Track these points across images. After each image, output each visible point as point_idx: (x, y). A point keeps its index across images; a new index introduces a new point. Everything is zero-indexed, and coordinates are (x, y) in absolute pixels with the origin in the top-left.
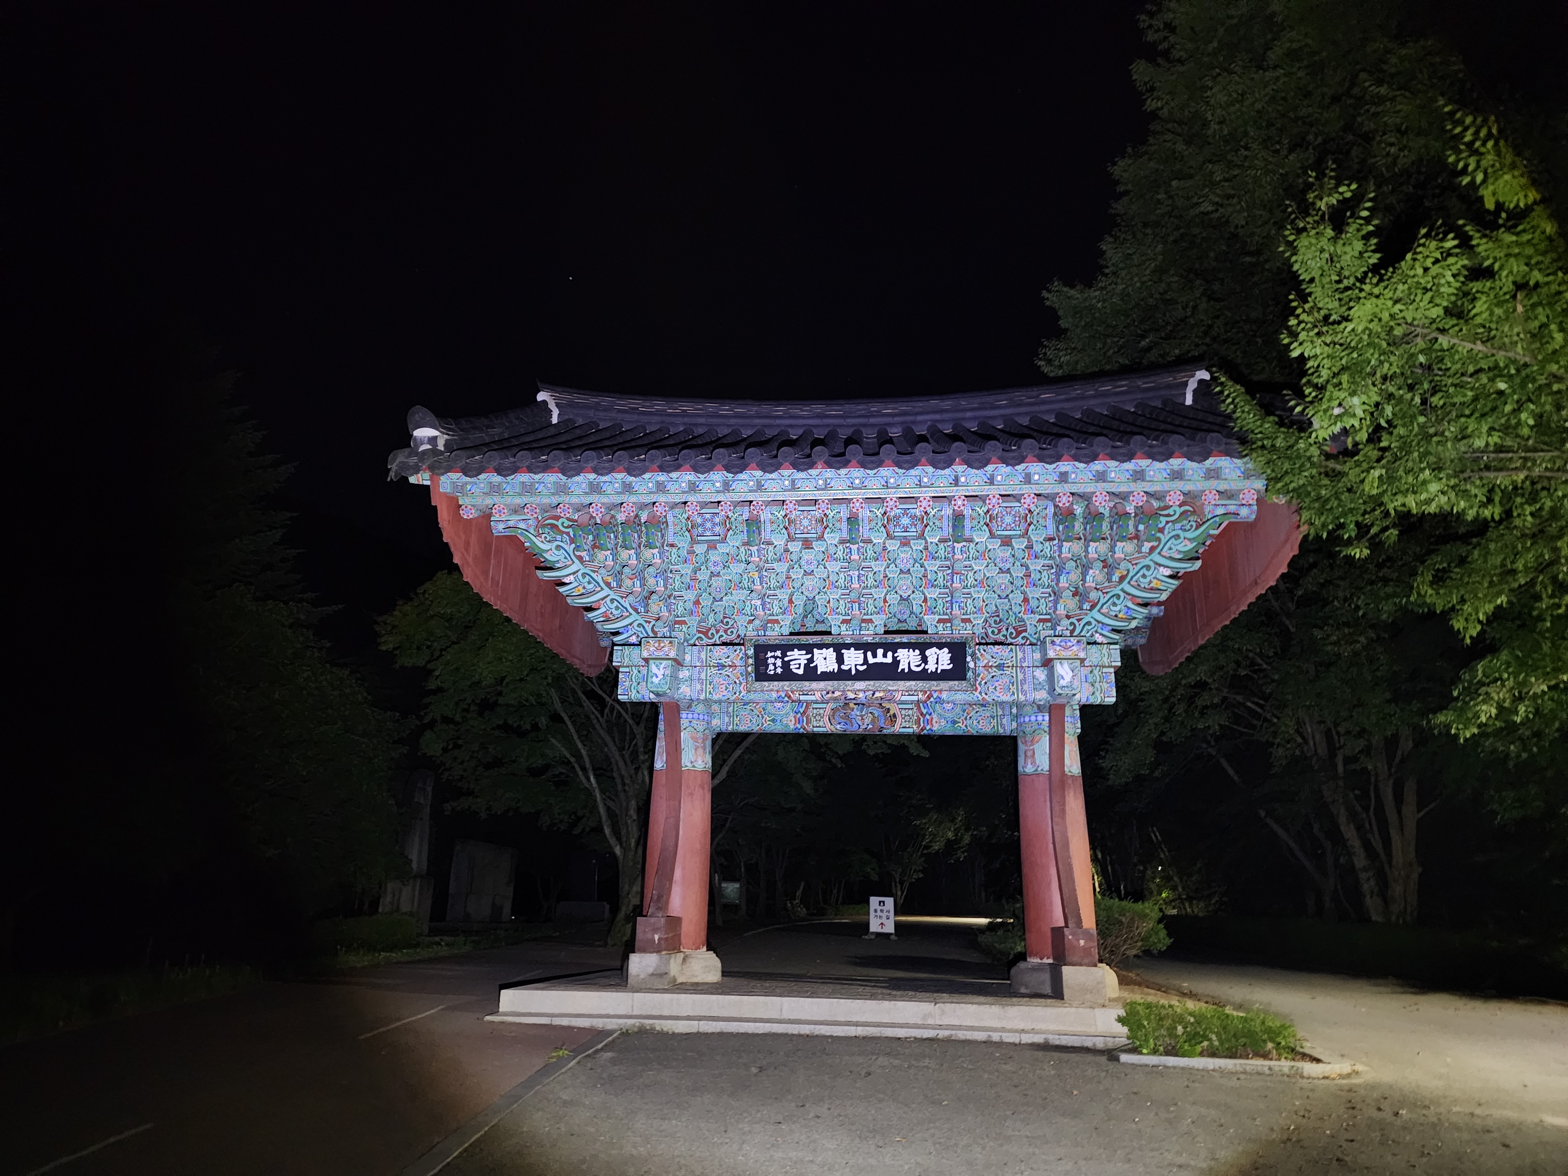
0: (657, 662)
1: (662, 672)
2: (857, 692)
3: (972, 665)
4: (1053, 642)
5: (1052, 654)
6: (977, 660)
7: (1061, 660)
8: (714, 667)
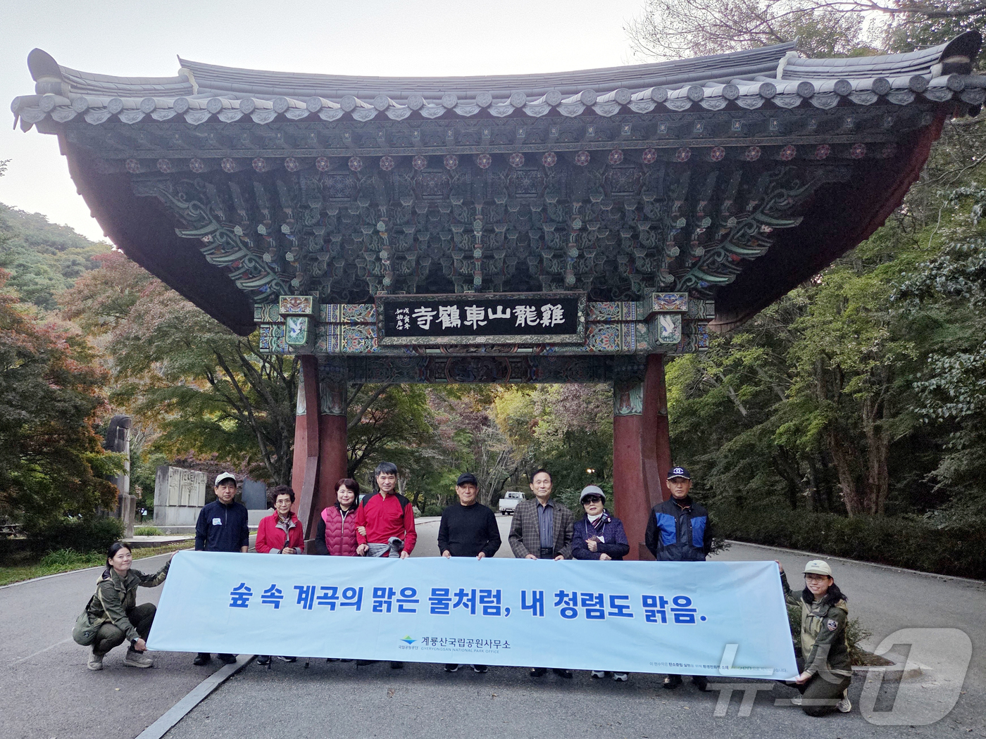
0: (295, 319)
1: (299, 327)
2: (478, 346)
3: (582, 319)
4: (658, 297)
5: (656, 308)
6: (587, 315)
7: (664, 313)
8: (347, 323)
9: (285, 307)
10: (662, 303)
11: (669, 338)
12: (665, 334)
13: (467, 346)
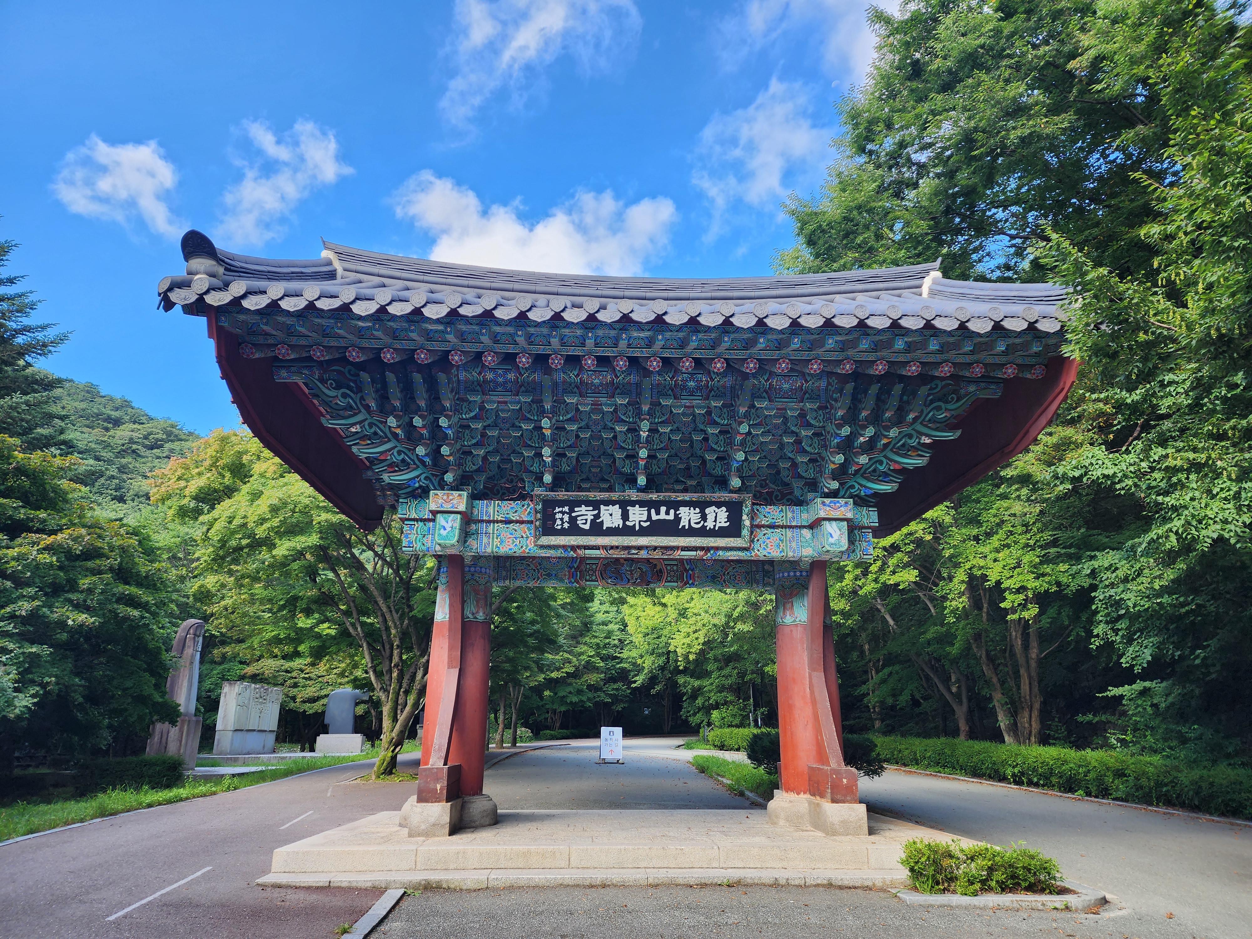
0: (446, 515)
1: (450, 524)
2: (640, 548)
3: (747, 523)
4: (823, 503)
5: (822, 514)
6: (752, 519)
7: (830, 520)
8: (501, 521)
9: (437, 503)
10: (828, 508)
11: (835, 544)
12: (831, 540)
13: (628, 548)
